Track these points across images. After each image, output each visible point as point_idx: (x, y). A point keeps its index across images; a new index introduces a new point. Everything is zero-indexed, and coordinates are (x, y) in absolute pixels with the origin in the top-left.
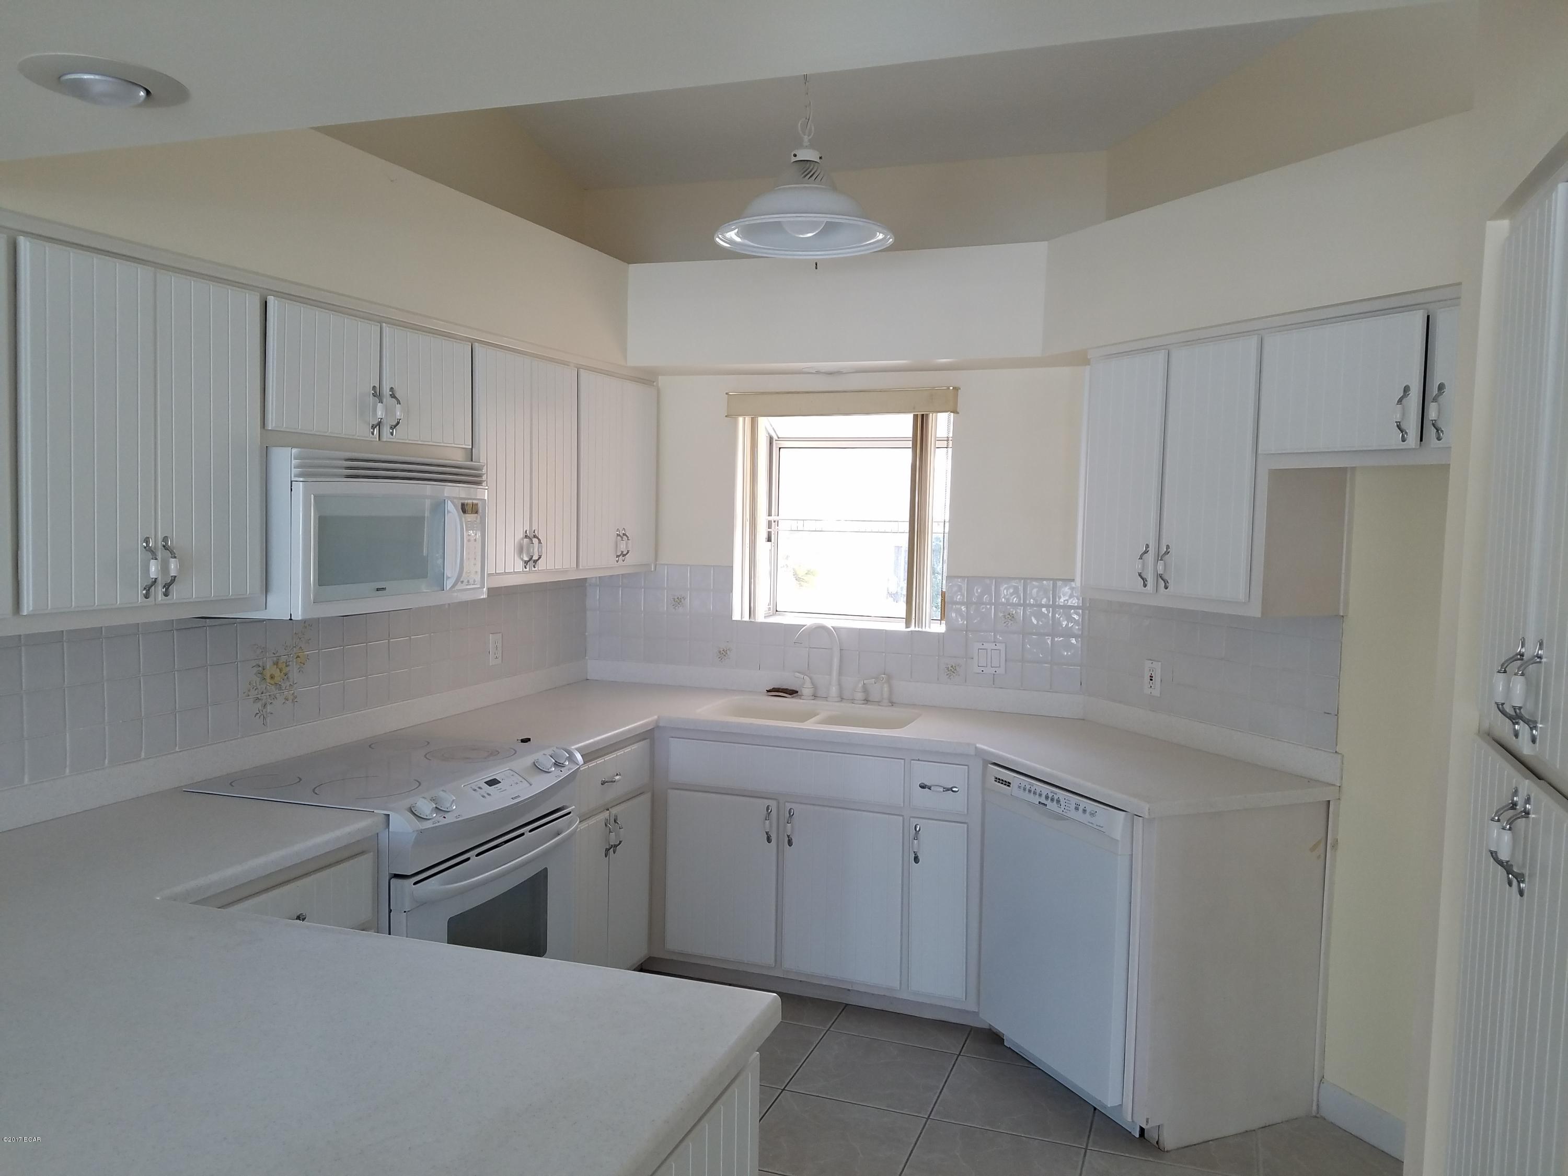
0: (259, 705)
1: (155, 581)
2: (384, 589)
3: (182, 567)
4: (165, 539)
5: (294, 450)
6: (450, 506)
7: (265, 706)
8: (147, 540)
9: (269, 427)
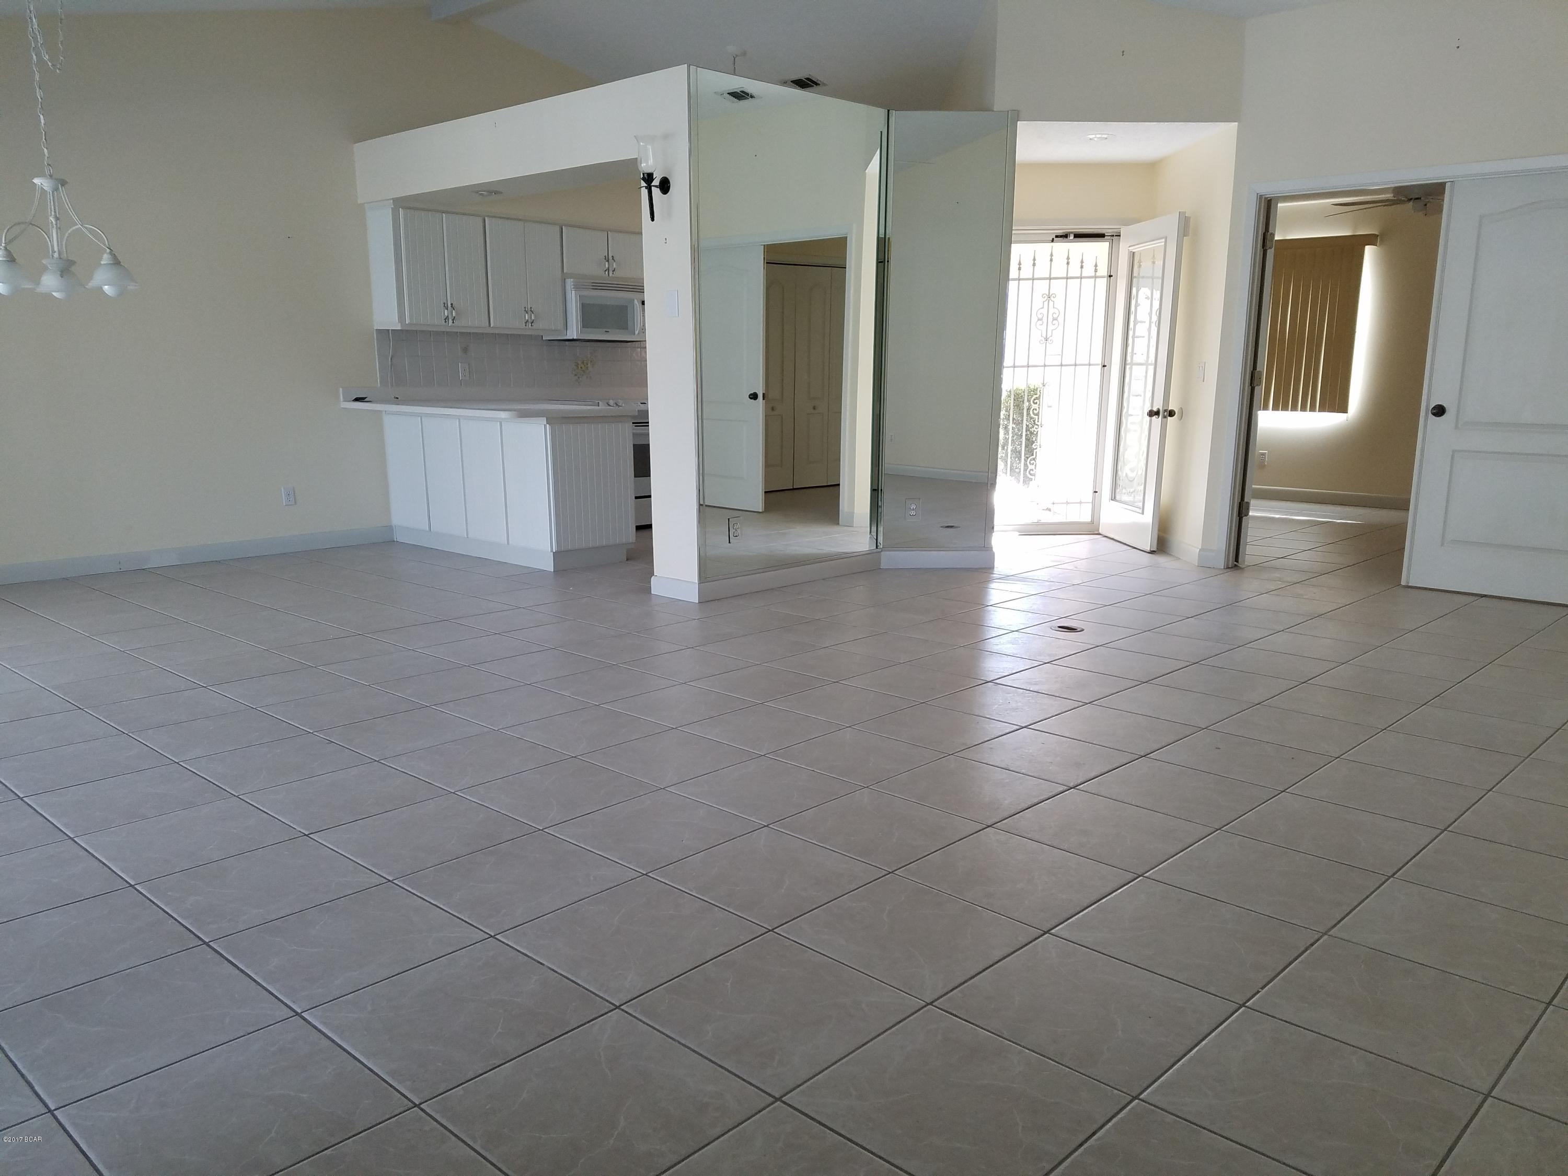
0: (576, 377)
1: (528, 321)
2: (608, 332)
3: (535, 316)
4: (531, 308)
5: (572, 280)
6: (636, 301)
7: (579, 378)
8: (525, 308)
9: (565, 272)
